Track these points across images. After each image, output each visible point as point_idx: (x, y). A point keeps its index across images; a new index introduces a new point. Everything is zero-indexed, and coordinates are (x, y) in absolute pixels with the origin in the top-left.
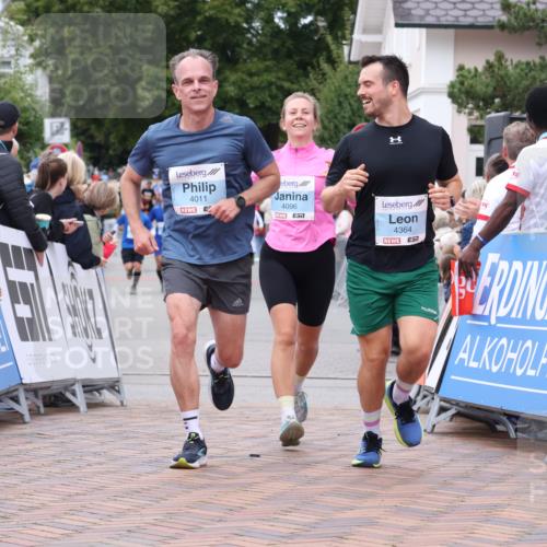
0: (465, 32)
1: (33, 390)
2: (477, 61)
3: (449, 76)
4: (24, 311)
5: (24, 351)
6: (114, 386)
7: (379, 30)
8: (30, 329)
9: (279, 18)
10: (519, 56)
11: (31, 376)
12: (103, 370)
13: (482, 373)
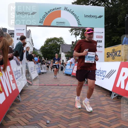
0: (66, 53)
1: (42, 73)
2: (66, 54)
3: (65, 55)
4: (41, 68)
5: (41, 70)
6: (46, 72)
7: (61, 52)
8: (42, 69)
9: (55, 52)
10: (69, 54)
11: (42, 72)
12: (46, 71)
13: (67, 72)
